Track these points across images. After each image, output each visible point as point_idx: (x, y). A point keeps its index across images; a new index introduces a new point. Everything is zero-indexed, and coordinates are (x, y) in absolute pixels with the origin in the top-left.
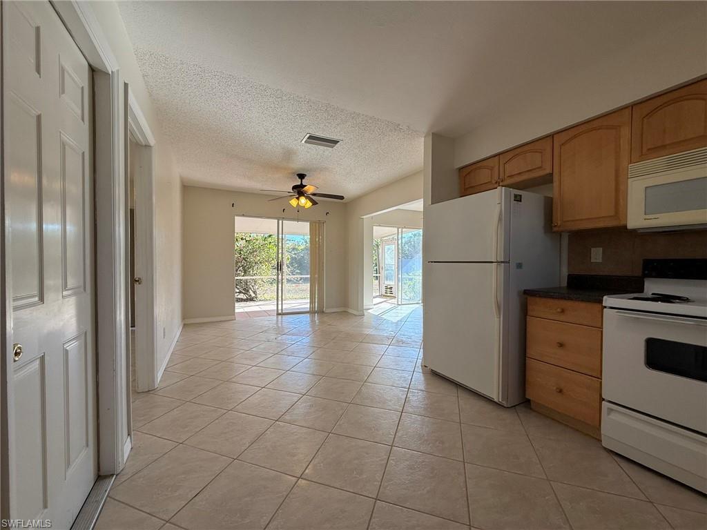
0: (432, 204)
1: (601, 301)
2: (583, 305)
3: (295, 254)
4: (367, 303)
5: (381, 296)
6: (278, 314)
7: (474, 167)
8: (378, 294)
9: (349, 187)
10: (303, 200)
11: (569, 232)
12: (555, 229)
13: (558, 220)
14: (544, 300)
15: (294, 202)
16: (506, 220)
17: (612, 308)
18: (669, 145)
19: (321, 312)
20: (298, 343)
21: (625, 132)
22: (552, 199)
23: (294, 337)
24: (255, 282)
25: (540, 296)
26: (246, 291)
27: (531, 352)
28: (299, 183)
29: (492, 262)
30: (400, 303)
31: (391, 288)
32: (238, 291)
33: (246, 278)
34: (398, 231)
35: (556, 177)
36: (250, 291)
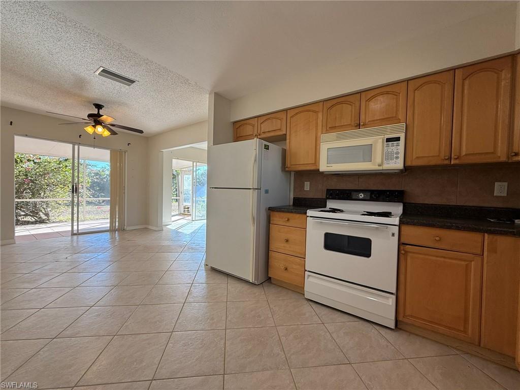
0: (214, 145)
1: (306, 213)
2: (298, 215)
3: (97, 178)
4: (165, 220)
5: (179, 214)
6: (73, 234)
7: (242, 122)
8: (177, 213)
9: (151, 123)
10: (99, 129)
11: (295, 171)
12: (287, 169)
13: (288, 164)
14: (279, 213)
15: (90, 130)
16: (259, 161)
17: (311, 217)
18: (338, 126)
19: (122, 230)
20: (92, 260)
21: (320, 115)
22: (286, 150)
23: (88, 255)
24: (47, 204)
25: (277, 211)
26: (34, 213)
27: (272, 247)
28: (96, 113)
29: (250, 189)
30: (194, 219)
31: (188, 208)
32: (23, 213)
33: (33, 200)
34: (193, 164)
35: (288, 137)
36: (41, 213)
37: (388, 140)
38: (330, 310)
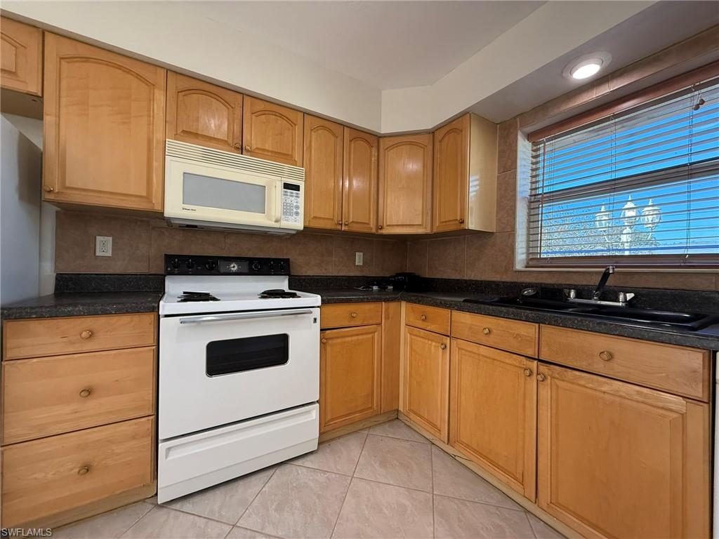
13: (52, 179)
18: (202, 136)
21: (159, 95)
25: (42, 317)
35: (50, 109)
37: (287, 186)
38: (223, 489)
